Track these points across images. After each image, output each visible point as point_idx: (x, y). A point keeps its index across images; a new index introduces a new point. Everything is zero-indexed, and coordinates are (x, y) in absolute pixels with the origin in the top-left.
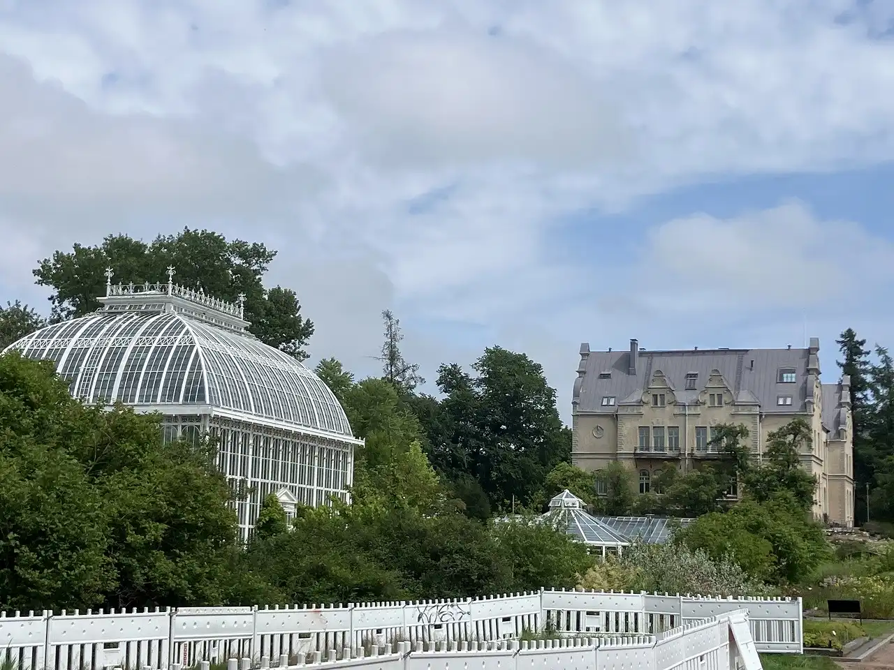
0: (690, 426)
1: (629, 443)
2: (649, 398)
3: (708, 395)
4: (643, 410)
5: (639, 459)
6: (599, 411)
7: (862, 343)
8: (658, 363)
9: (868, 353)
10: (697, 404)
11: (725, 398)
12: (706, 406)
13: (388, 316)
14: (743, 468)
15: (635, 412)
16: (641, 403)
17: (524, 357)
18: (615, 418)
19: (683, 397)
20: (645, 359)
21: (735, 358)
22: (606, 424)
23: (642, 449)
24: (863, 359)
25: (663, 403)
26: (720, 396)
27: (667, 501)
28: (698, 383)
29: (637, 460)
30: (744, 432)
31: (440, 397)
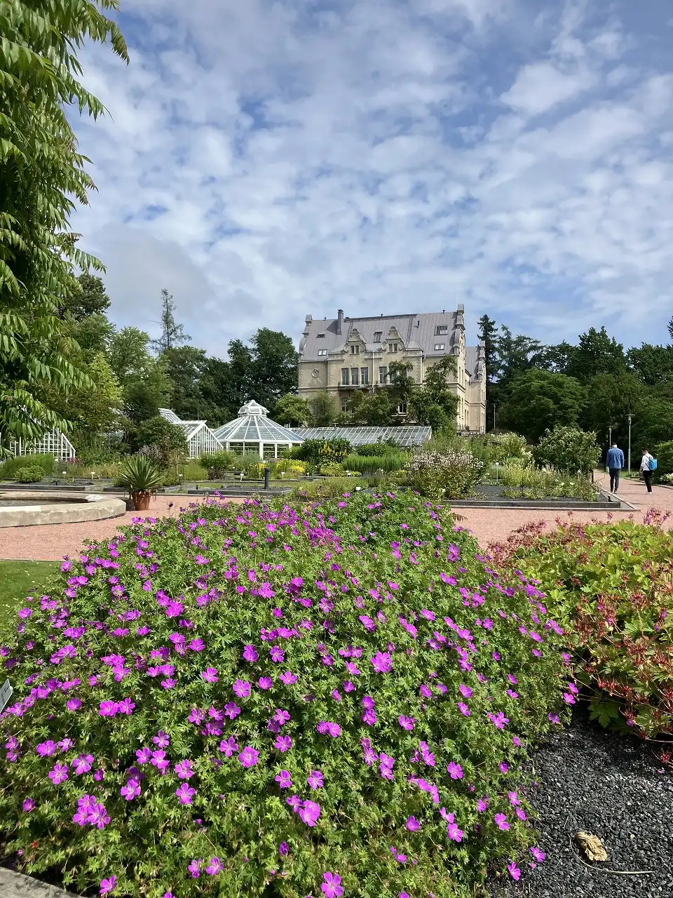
0: (375, 367)
1: (336, 378)
2: (349, 349)
3: (388, 345)
4: (345, 357)
5: (341, 391)
6: (316, 359)
7: (493, 323)
8: (356, 325)
9: (497, 330)
10: (380, 351)
11: (399, 346)
12: (386, 352)
13: (165, 293)
14: (408, 391)
15: (339, 358)
16: (343, 352)
17: (281, 334)
18: (326, 363)
19: (371, 347)
20: (348, 324)
21: (406, 321)
22: (320, 367)
23: (344, 384)
24: (493, 333)
25: (358, 352)
26: (396, 345)
27: (356, 418)
28: (383, 338)
29: (340, 391)
30: (410, 367)
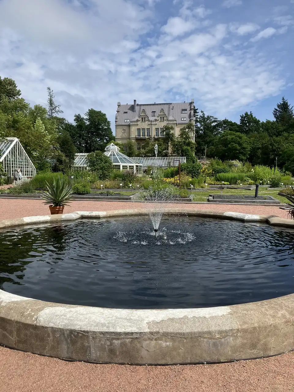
0: (154, 128)
1: (134, 134)
2: (140, 119)
3: (159, 117)
4: (139, 123)
5: (137, 140)
6: (124, 124)
7: (197, 110)
8: (142, 108)
9: (198, 112)
10: (156, 120)
11: (165, 118)
12: (159, 121)
13: (49, 89)
14: (172, 140)
15: (136, 124)
16: (137, 121)
18: (129, 126)
19: (151, 118)
20: (138, 107)
21: (167, 106)
22: (125, 128)
23: (138, 136)
24: (197, 114)
25: (145, 120)
26: (163, 118)
27: (147, 152)
28: (156, 114)
29: (136, 139)
30: (172, 128)
31: (74, 124)
